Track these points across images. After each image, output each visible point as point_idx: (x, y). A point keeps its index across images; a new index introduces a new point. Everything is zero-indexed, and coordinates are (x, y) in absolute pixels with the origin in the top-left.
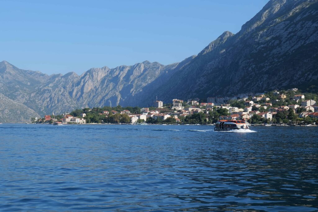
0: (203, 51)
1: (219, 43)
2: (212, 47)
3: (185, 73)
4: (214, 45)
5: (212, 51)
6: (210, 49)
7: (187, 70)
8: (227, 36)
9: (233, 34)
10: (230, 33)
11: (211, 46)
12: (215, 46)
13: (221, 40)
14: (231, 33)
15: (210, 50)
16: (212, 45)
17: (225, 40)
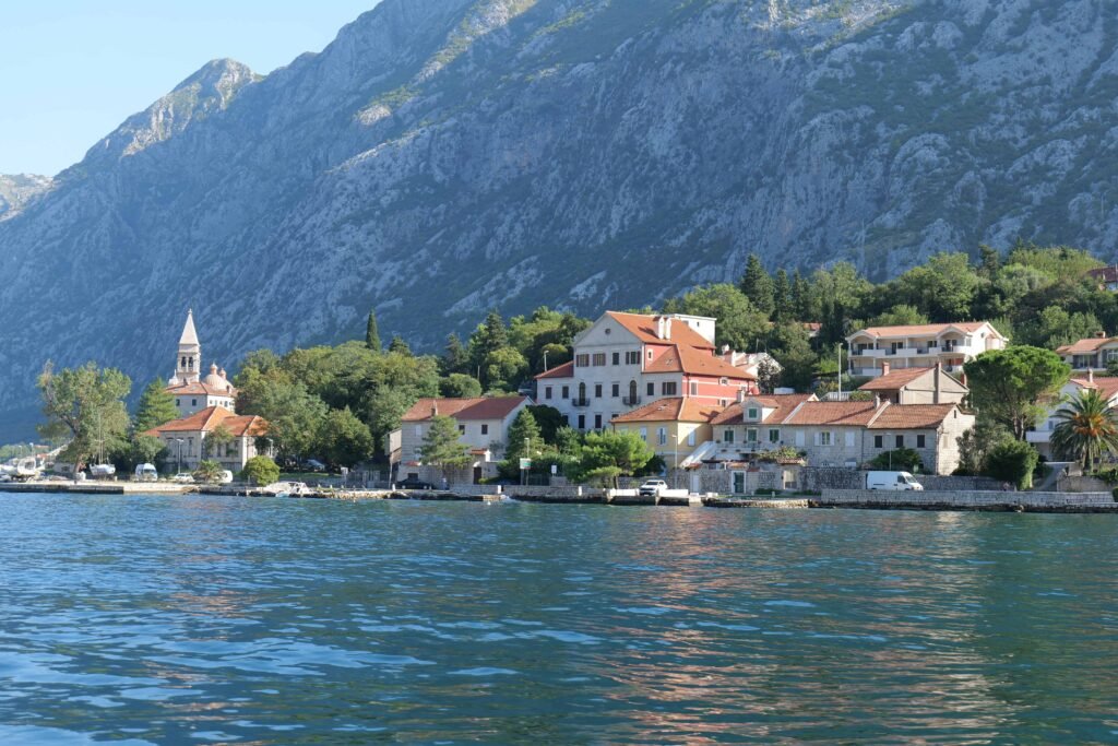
0: (119, 138)
1: (199, 107)
2: (165, 124)
3: (45, 232)
4: (174, 111)
5: (166, 143)
6: (155, 132)
7: (57, 217)
8: (230, 79)
9: (257, 76)
10: (241, 68)
11: (161, 117)
12: (177, 119)
13: (204, 94)
14: (248, 70)
15: (156, 135)
16: (166, 114)
17: (225, 94)
